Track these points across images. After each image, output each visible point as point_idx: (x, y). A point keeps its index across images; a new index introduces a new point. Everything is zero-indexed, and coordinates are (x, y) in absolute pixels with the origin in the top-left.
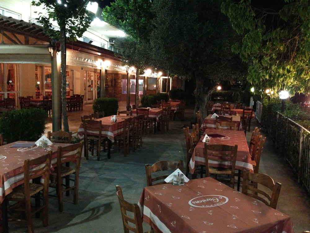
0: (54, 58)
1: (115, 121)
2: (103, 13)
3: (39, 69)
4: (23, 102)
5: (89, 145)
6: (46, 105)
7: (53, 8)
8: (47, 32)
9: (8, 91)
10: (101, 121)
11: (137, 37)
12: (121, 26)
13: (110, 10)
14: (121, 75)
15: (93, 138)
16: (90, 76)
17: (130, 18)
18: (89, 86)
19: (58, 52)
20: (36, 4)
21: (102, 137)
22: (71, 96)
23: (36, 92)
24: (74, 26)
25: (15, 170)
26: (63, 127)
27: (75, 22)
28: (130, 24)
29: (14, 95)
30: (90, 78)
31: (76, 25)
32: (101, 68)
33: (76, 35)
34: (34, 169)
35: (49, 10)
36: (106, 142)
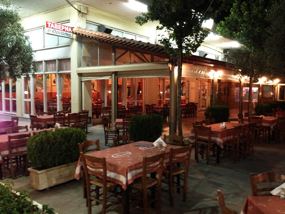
0: (172, 72)
1: (224, 128)
2: (217, 28)
3: (161, 81)
4: (148, 109)
5: (199, 149)
6: (165, 112)
7: (173, 30)
8: (167, 51)
9: (138, 99)
10: (210, 128)
11: (251, 46)
12: (234, 37)
13: (224, 24)
14: (235, 83)
15: (203, 143)
16: (204, 86)
17: (244, 29)
18: (204, 95)
19: (175, 67)
20: (160, 28)
21: (211, 142)
22: (186, 104)
23: (159, 101)
24: (190, 43)
25: (136, 165)
26: (177, 131)
27: (191, 39)
28: (244, 35)
29: (142, 103)
30: (204, 88)
31: (191, 42)
32: (213, 78)
33: (191, 50)
34: (151, 166)
35: (169, 32)
36: (216, 148)
